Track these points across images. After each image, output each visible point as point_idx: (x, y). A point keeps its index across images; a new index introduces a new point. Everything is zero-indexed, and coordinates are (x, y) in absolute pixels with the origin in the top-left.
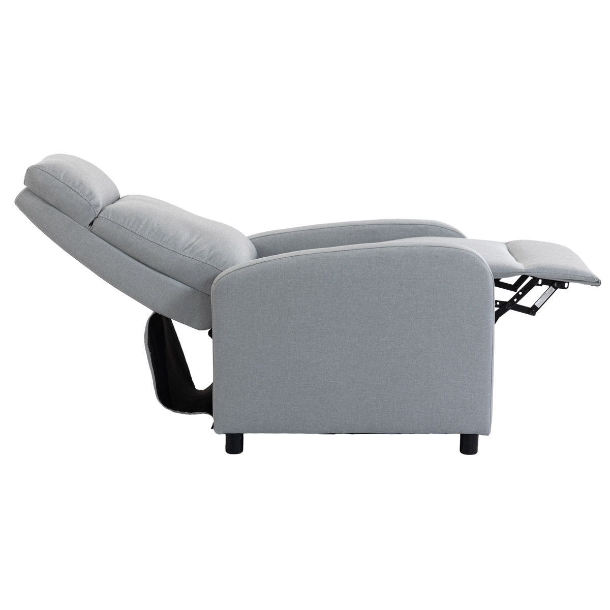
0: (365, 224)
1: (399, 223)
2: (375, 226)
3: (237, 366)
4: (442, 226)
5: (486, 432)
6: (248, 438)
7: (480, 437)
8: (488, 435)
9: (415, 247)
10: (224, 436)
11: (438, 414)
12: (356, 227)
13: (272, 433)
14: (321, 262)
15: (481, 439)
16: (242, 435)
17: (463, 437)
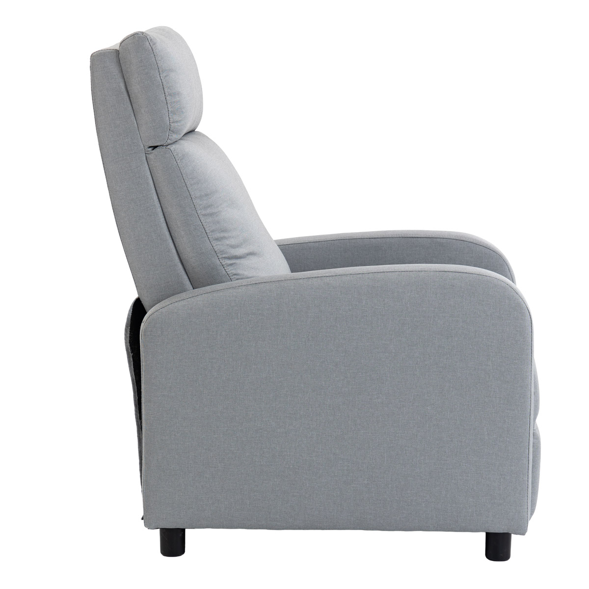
0: (366, 237)
1: (411, 236)
2: (378, 239)
3: (175, 435)
4: (472, 241)
5: (522, 531)
6: (191, 535)
7: (514, 538)
8: (523, 534)
9: (423, 273)
10: (157, 532)
11: (454, 505)
12: (353, 241)
13: (223, 528)
14: (292, 293)
15: (515, 539)
16: (183, 531)
17: (490, 537)
